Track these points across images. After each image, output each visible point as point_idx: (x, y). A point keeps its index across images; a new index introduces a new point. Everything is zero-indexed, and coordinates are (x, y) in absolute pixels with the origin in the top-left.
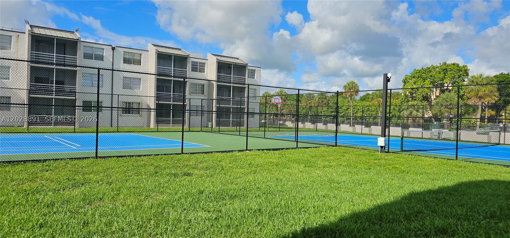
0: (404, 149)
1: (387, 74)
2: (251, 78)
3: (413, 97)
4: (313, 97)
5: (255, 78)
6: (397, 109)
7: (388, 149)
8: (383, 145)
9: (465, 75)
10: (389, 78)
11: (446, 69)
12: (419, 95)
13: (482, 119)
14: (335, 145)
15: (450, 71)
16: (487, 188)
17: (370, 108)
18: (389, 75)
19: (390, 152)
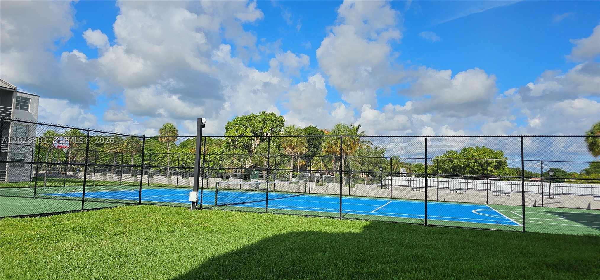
0: (218, 203)
1: (201, 119)
2: (21, 109)
3: (235, 145)
4: (120, 141)
5: (29, 110)
6: (218, 157)
7: (201, 205)
8: (195, 200)
9: (281, 125)
10: (204, 123)
11: (265, 119)
12: (240, 143)
13: (295, 169)
14: (138, 202)
15: (269, 121)
16: (287, 242)
17: (191, 156)
18: (203, 120)
19: (203, 208)
